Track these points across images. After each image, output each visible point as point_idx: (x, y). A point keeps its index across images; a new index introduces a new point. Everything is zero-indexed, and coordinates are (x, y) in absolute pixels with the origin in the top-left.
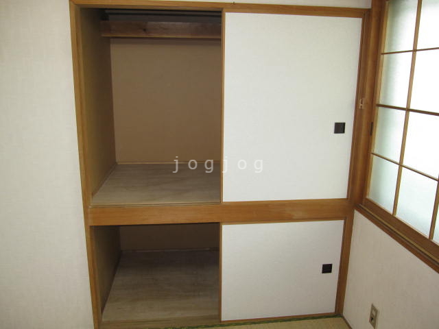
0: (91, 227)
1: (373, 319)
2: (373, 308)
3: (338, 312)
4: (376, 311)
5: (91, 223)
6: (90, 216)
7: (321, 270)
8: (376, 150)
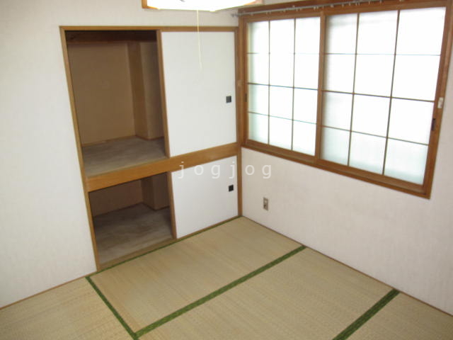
0: (89, 193)
1: (266, 206)
2: (265, 200)
3: (240, 215)
4: (267, 200)
5: (89, 190)
6: (88, 184)
7: (228, 190)
8: (250, 109)
